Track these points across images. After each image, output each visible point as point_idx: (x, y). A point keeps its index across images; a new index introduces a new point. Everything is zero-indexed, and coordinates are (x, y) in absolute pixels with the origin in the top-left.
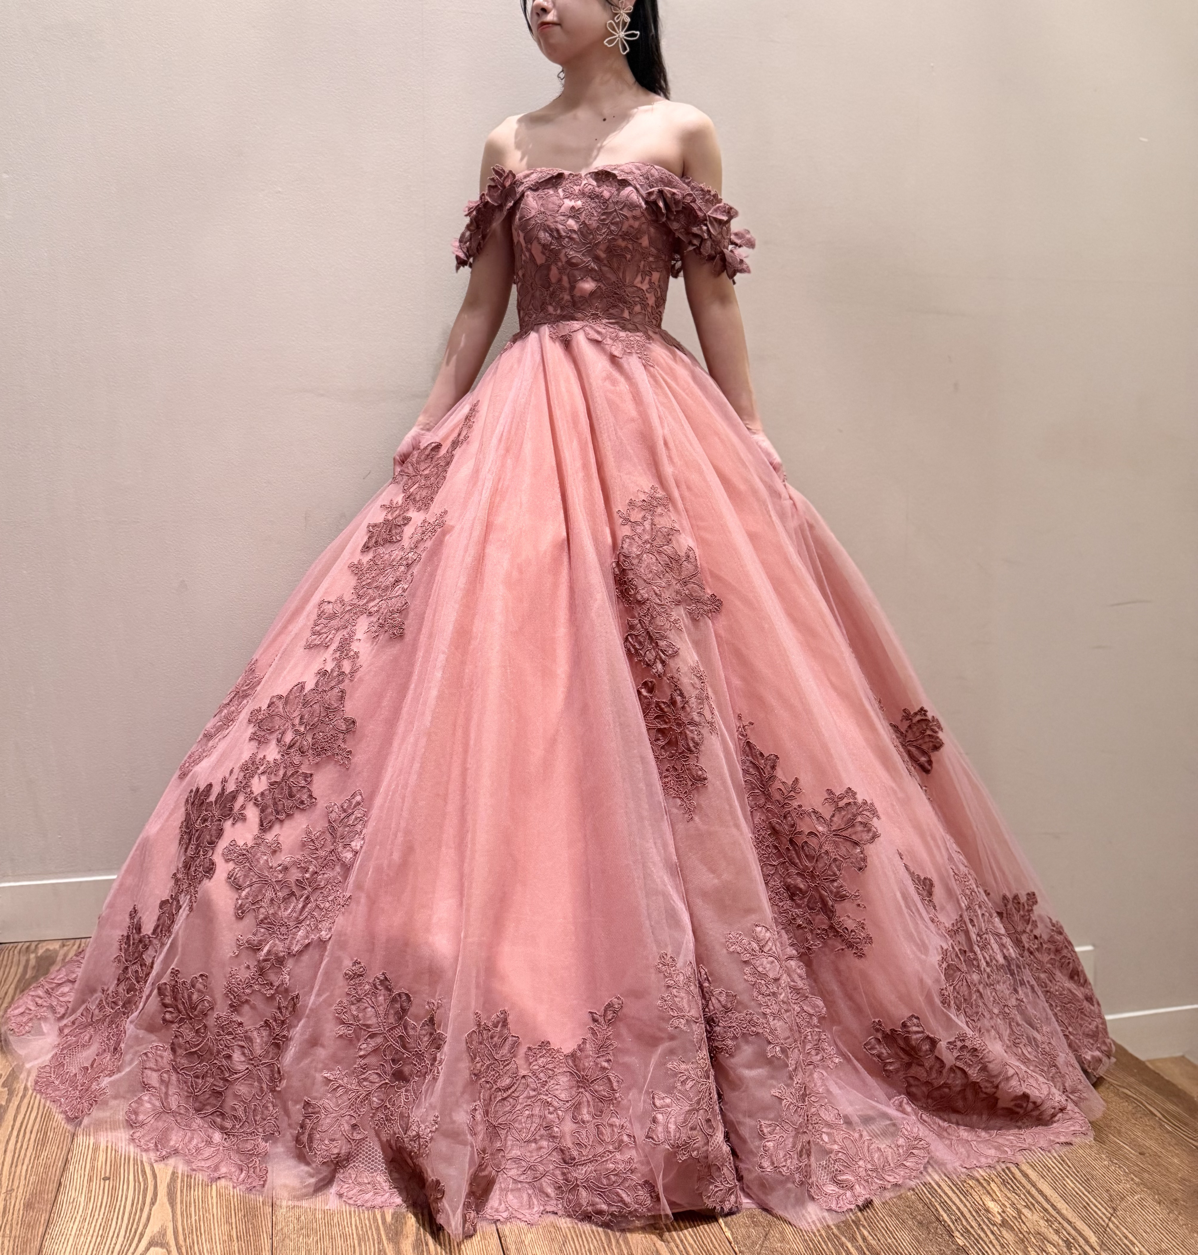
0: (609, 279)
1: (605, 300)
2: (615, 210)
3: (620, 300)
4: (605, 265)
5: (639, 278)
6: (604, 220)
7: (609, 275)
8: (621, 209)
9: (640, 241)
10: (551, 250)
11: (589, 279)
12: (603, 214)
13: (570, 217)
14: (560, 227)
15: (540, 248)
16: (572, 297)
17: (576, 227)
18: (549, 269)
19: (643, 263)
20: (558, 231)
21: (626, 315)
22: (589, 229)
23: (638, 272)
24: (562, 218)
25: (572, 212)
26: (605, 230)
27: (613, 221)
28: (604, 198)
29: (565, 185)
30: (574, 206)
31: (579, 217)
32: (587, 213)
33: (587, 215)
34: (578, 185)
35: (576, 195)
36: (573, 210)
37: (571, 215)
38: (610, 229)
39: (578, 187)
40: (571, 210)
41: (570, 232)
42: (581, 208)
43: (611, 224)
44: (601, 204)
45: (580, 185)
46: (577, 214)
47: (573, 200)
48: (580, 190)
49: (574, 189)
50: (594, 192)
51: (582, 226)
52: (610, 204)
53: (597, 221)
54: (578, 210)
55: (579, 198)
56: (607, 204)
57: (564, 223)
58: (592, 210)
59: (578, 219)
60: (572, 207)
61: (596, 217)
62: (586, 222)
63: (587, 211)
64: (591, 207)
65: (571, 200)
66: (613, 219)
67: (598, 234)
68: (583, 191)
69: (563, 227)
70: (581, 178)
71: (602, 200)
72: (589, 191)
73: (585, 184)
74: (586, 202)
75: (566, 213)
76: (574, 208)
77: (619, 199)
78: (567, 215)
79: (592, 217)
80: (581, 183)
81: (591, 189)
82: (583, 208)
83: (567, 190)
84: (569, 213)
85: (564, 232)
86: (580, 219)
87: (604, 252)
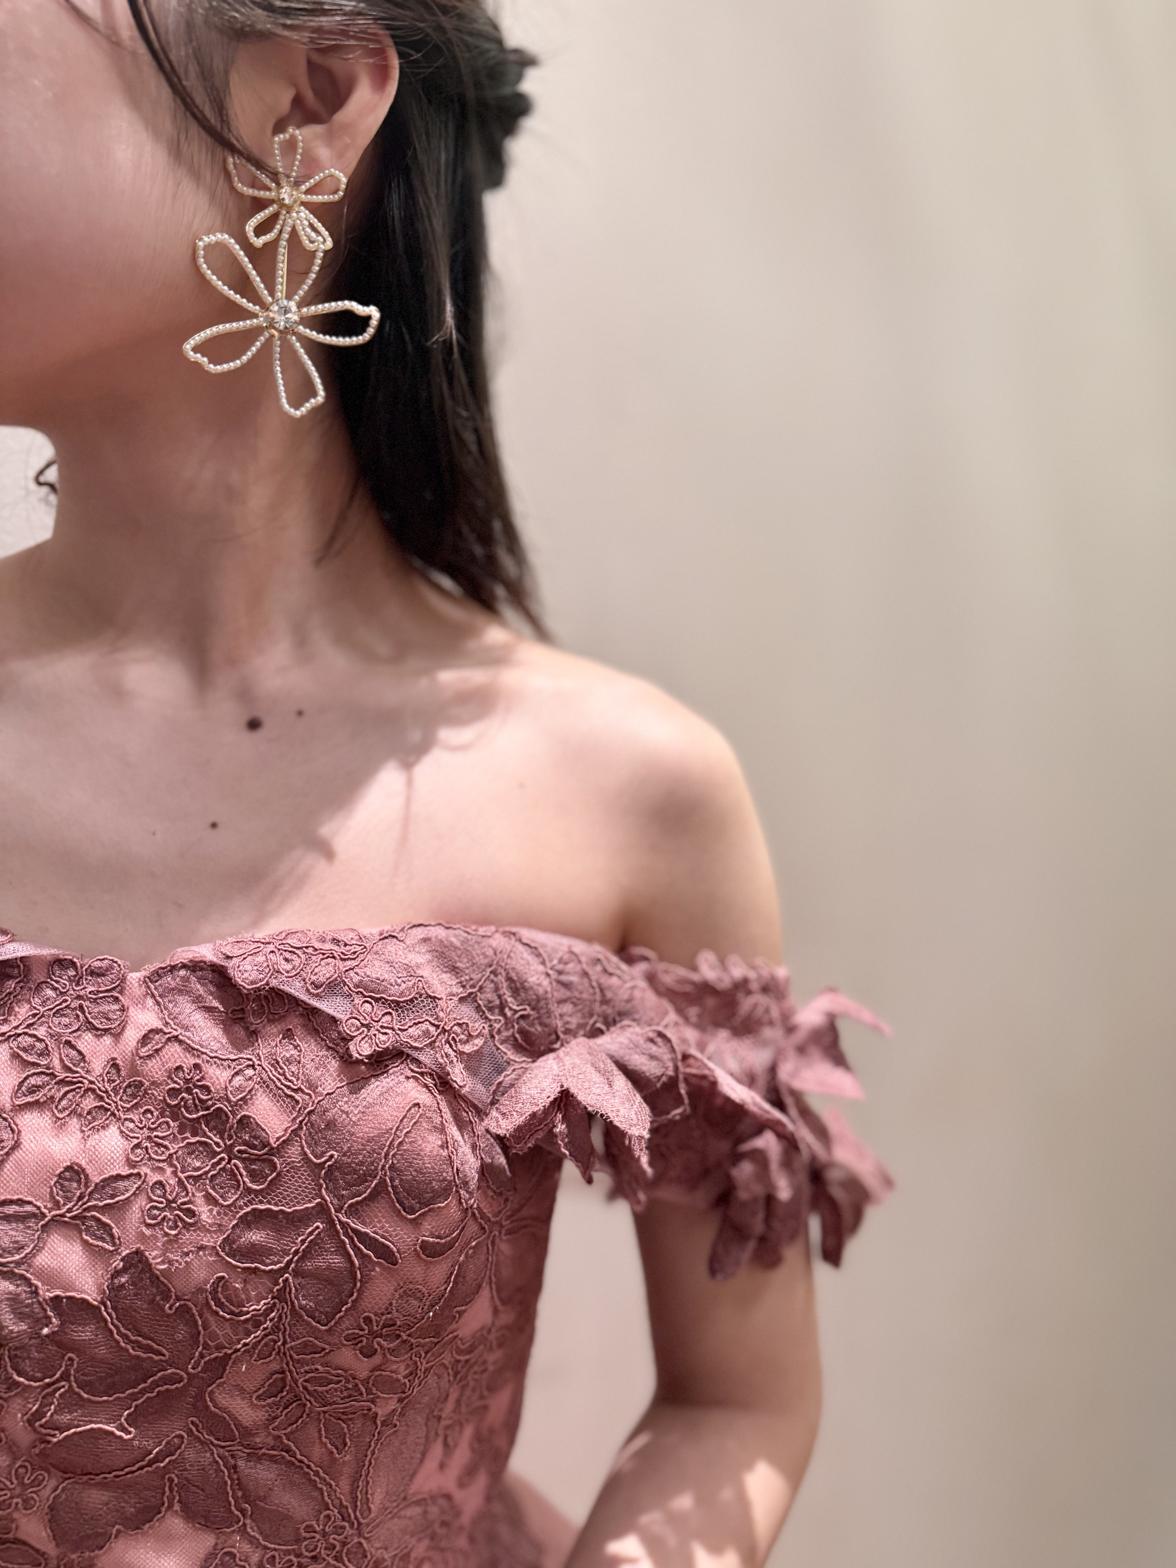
2: (324, 1208)
6: (254, 1250)
8: (354, 1210)
12: (250, 1220)
13: (57, 1224)
24: (9, 1234)
25: (68, 1199)
26: (261, 1305)
27: (308, 1265)
28: (255, 1137)
29: (29, 1026)
30: (80, 1166)
31: (106, 1225)
32: (156, 1208)
33: (155, 1217)
34: (106, 1030)
35: (93, 1091)
36: (75, 1185)
37: (63, 1216)
38: (292, 1303)
39: (107, 1040)
40: (61, 1185)
41: (59, 1315)
42: (119, 1177)
43: (296, 1273)
44: (240, 1165)
45: (117, 1037)
46: (95, 1208)
47: (74, 1122)
48: (115, 1066)
49: (80, 1053)
50: (196, 1086)
51: (123, 1280)
52: (288, 1171)
53: (217, 1254)
54: (103, 1187)
55: (107, 1110)
56: (276, 1168)
57: (18, 1263)
58: (186, 1189)
59: (103, 1240)
60: (68, 1168)
61: (208, 1231)
62: (153, 1255)
63: (159, 1192)
64: (182, 1176)
65: (60, 1124)
66: (306, 1255)
67: (223, 1317)
68: (134, 1071)
69: (12, 1288)
70: (121, 992)
71: (245, 1143)
72: (170, 1077)
73: (151, 1031)
74: (149, 1138)
75: (29, 1203)
76: (78, 1173)
77: (344, 1155)
78: (34, 1215)
79: (188, 1231)
80: (123, 1026)
81: (179, 1068)
82: (131, 1175)
83: (41, 1055)
84: (49, 1205)
85: (21, 1316)
86: (112, 1236)
87: (258, 1398)
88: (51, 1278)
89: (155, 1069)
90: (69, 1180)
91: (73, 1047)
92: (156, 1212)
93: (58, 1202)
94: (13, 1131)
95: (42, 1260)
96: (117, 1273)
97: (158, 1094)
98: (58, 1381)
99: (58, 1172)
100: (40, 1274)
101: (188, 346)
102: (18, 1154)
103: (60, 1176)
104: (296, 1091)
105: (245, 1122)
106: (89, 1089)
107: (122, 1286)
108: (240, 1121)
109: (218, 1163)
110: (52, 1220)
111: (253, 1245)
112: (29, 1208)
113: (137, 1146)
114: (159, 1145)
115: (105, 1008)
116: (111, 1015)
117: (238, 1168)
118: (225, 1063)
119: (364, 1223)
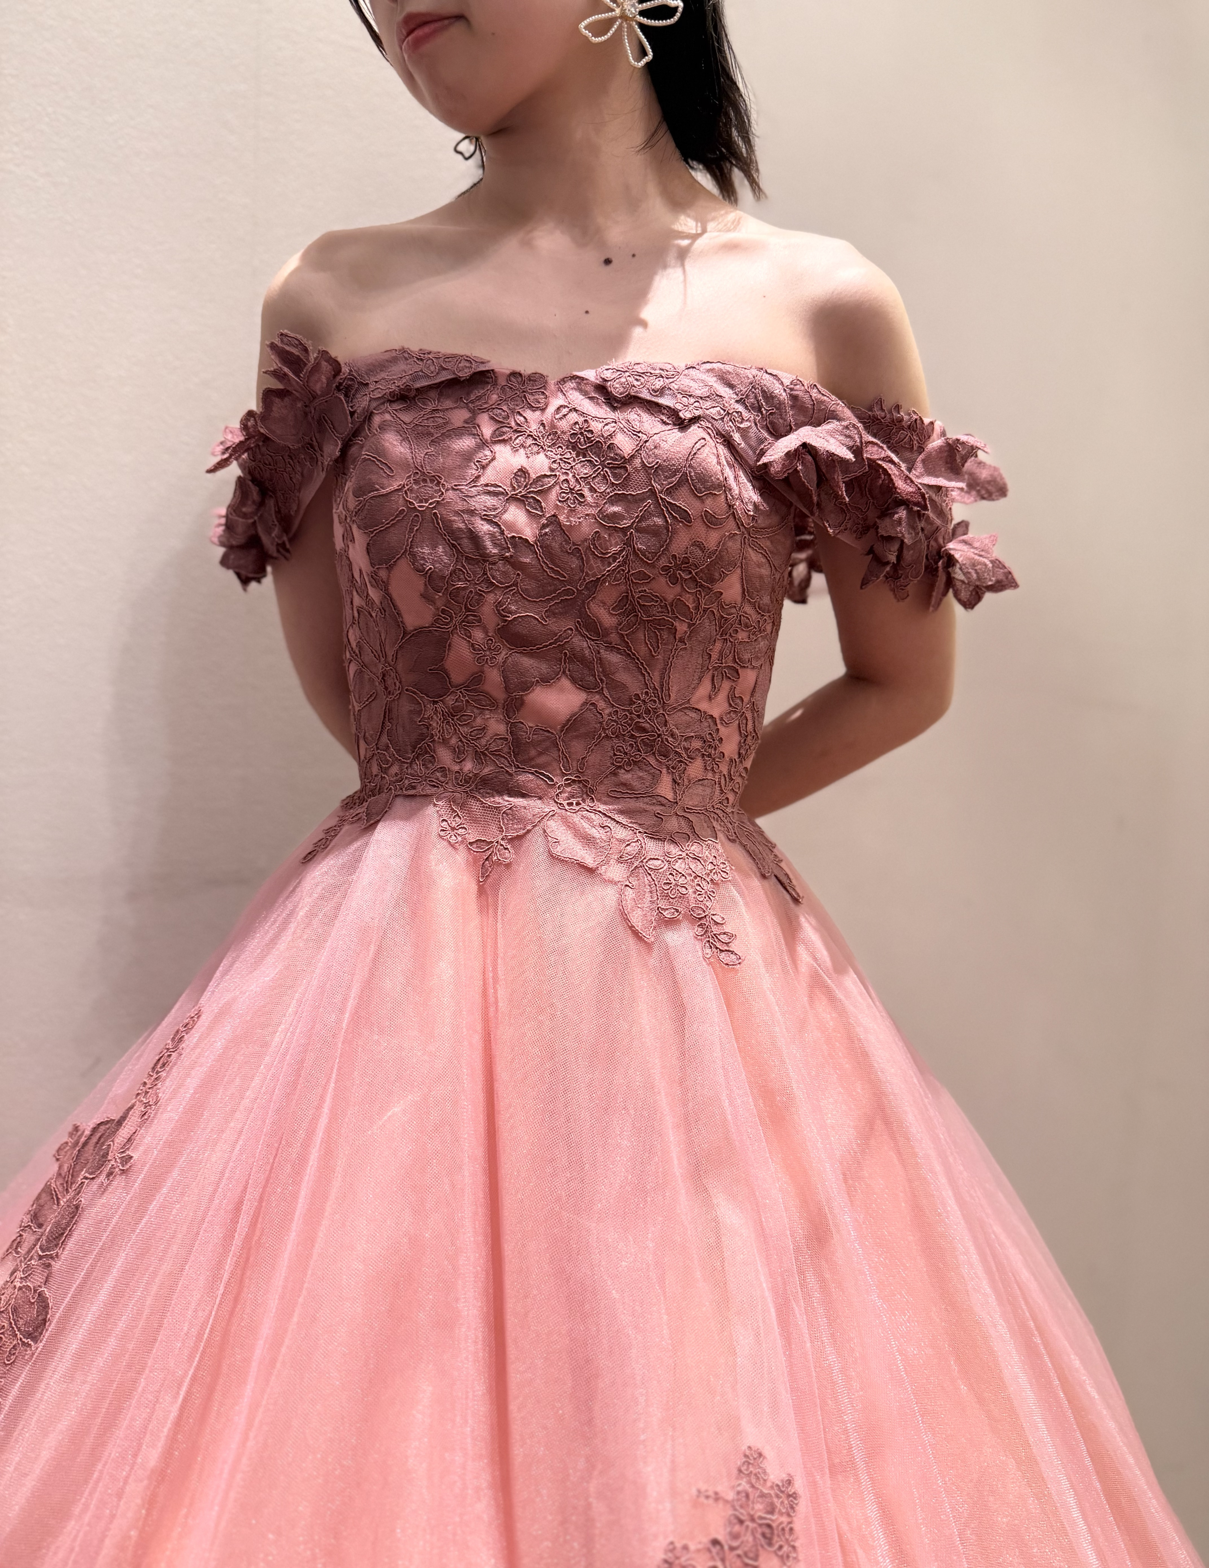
0: (624, 686)
1: (607, 744)
2: (653, 492)
3: (649, 746)
4: (611, 648)
5: (705, 688)
6: (615, 516)
7: (623, 677)
8: (669, 492)
9: (717, 588)
10: (454, 594)
11: (565, 682)
12: (613, 500)
13: (513, 499)
14: (484, 528)
15: (420, 583)
16: (513, 728)
17: (529, 532)
18: (443, 644)
19: (718, 645)
20: (474, 537)
21: (665, 789)
22: (568, 540)
23: (704, 670)
24: (490, 501)
25: (519, 487)
26: (618, 548)
27: (644, 524)
28: (616, 454)
29: (498, 404)
30: (525, 469)
31: (538, 501)
32: (564, 492)
33: (563, 497)
34: (537, 408)
35: (532, 436)
36: (523, 479)
37: (516, 495)
38: (634, 546)
39: (538, 413)
40: (516, 479)
41: (514, 548)
42: (545, 476)
43: (637, 530)
44: (608, 471)
45: (543, 410)
46: (532, 492)
47: (522, 451)
48: (543, 425)
49: (525, 418)
50: (585, 431)
51: (547, 530)
52: (634, 473)
53: (596, 519)
54: (537, 481)
55: (539, 445)
56: (627, 471)
57: (495, 516)
58: (580, 484)
59: (536, 509)
60: (520, 470)
61: (591, 506)
62: (562, 518)
63: (566, 485)
64: (578, 477)
65: (515, 450)
66: (642, 519)
67: (597, 556)
68: (553, 426)
69: (491, 529)
70: (545, 390)
71: (612, 458)
72: (572, 429)
73: (561, 406)
74: (561, 459)
75: (500, 487)
76: (524, 472)
77: (664, 461)
78: (503, 493)
79: (581, 505)
80: (547, 405)
81: (576, 423)
82: (551, 475)
83: (504, 418)
84: (510, 489)
85: (495, 545)
86: (541, 507)
87: (613, 609)
88: (511, 526)
89: (564, 425)
90: (520, 476)
91: (521, 415)
92: (564, 495)
93: (514, 487)
94: (492, 452)
95: (507, 517)
96: (544, 526)
97: (566, 437)
98: (511, 586)
99: (515, 471)
100: (505, 523)
101: (582, 25)
102: (494, 463)
103: (515, 474)
104: (639, 432)
105: (611, 447)
106: (529, 435)
107: (546, 534)
108: (609, 446)
109: (596, 471)
110: (510, 497)
111: (615, 513)
112: (500, 489)
113: (554, 462)
114: (565, 462)
115: (537, 397)
116: (540, 400)
117: (607, 472)
118: (601, 420)
119: (674, 499)
